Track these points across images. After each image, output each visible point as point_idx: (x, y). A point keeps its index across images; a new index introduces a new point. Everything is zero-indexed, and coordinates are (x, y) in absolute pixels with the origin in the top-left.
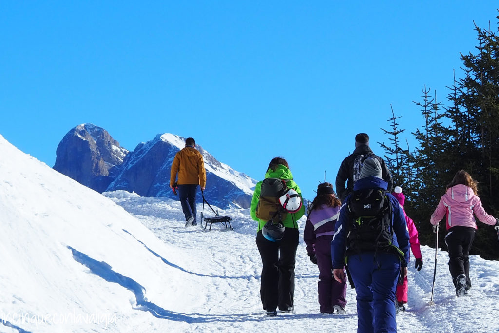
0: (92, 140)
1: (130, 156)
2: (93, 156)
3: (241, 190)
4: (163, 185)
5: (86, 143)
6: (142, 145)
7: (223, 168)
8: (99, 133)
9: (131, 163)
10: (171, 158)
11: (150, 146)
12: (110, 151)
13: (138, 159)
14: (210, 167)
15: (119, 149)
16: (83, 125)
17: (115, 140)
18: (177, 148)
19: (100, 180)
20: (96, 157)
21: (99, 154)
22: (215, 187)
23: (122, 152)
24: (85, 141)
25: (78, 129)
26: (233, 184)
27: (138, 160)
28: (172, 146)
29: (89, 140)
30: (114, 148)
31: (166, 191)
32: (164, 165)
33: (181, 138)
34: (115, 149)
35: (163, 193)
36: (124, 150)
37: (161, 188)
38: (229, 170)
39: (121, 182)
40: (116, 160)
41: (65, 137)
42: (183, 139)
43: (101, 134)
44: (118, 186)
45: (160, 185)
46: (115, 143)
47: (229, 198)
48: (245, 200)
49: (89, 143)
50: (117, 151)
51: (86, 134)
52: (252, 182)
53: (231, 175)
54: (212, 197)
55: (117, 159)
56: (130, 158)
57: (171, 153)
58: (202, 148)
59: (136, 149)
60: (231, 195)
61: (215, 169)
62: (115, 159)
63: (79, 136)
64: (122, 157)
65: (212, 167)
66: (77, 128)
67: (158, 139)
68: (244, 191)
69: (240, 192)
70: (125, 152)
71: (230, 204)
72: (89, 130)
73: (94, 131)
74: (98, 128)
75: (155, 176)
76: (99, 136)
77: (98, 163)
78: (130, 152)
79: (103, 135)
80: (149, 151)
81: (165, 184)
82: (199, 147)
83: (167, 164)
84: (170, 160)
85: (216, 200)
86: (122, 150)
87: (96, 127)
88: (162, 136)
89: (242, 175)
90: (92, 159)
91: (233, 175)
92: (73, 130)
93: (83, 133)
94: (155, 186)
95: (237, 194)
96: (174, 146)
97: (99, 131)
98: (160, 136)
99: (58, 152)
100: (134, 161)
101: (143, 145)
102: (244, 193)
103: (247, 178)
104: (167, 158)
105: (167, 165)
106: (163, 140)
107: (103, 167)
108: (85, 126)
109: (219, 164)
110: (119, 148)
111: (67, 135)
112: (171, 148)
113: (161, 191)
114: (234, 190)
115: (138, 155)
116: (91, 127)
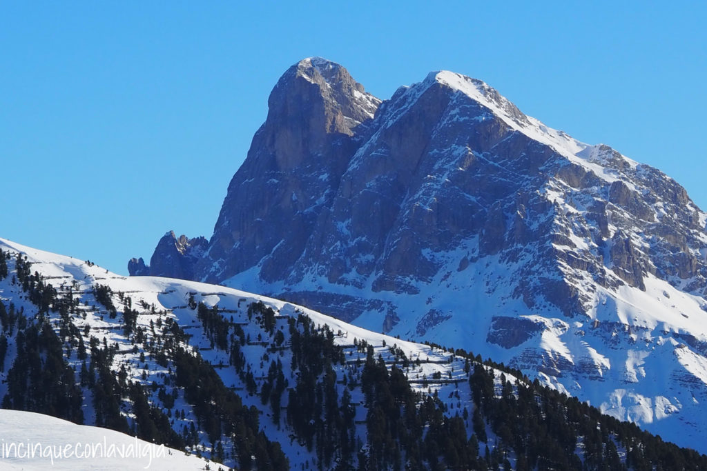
0: (324, 84)
1: (386, 106)
2: (327, 108)
3: (564, 158)
4: (443, 152)
5: (316, 87)
6: (403, 90)
7: (530, 124)
8: (333, 73)
9: (393, 118)
10: (453, 109)
11: (419, 91)
12: (352, 99)
13: (403, 111)
14: (515, 123)
15: (364, 97)
16: (308, 60)
17: (357, 82)
18: (465, 94)
19: (339, 144)
20: (332, 109)
21: (336, 105)
22: (524, 154)
23: (368, 101)
24: (315, 84)
25: (302, 67)
26: (552, 149)
27: (402, 114)
28: (454, 91)
29: (319, 82)
30: (357, 94)
31: (449, 162)
32: (443, 120)
33: (466, 78)
34: (358, 97)
35: (444, 164)
36: (371, 98)
37: (441, 156)
38: (540, 127)
39: (377, 147)
40: (361, 113)
41: (281, 78)
42: (469, 80)
43: (337, 74)
44: (373, 153)
45: (437, 152)
46: (358, 87)
47: (546, 170)
48: (572, 174)
49: (321, 88)
50: (361, 99)
51: (314, 73)
52: (576, 144)
53: (543, 135)
54: (519, 169)
55: (362, 111)
56: (385, 109)
57: (455, 101)
58: (499, 93)
59: (395, 97)
60: (549, 166)
61: (521, 125)
62: (360, 111)
63: (305, 76)
64: (370, 109)
65: (518, 123)
66: (300, 64)
67: (431, 79)
68: (569, 159)
69: (562, 161)
70: (373, 102)
71: (551, 180)
72: (318, 68)
73: (326, 68)
74: (332, 64)
75: (430, 138)
76: (333, 77)
77: (334, 118)
78: (384, 102)
79: (340, 75)
80: (419, 99)
81: (446, 150)
82: (495, 92)
83: (448, 118)
84: (453, 112)
85: (525, 174)
86: (368, 98)
87: (328, 62)
88: (438, 75)
89: (561, 135)
90: (326, 113)
91: (546, 135)
92: (294, 68)
93: (310, 72)
94: (431, 153)
95: (559, 164)
96: (458, 91)
97: (333, 69)
98: (435, 75)
99: (271, 102)
100: (396, 115)
101: (405, 89)
102: (570, 161)
103: (568, 138)
104: (448, 110)
105: (448, 121)
106: (440, 81)
107: (342, 124)
108: (312, 62)
109: (524, 118)
110: (364, 94)
111: (285, 75)
112: (453, 94)
113: (440, 162)
114: (555, 158)
115: (399, 105)
116: (321, 63)
